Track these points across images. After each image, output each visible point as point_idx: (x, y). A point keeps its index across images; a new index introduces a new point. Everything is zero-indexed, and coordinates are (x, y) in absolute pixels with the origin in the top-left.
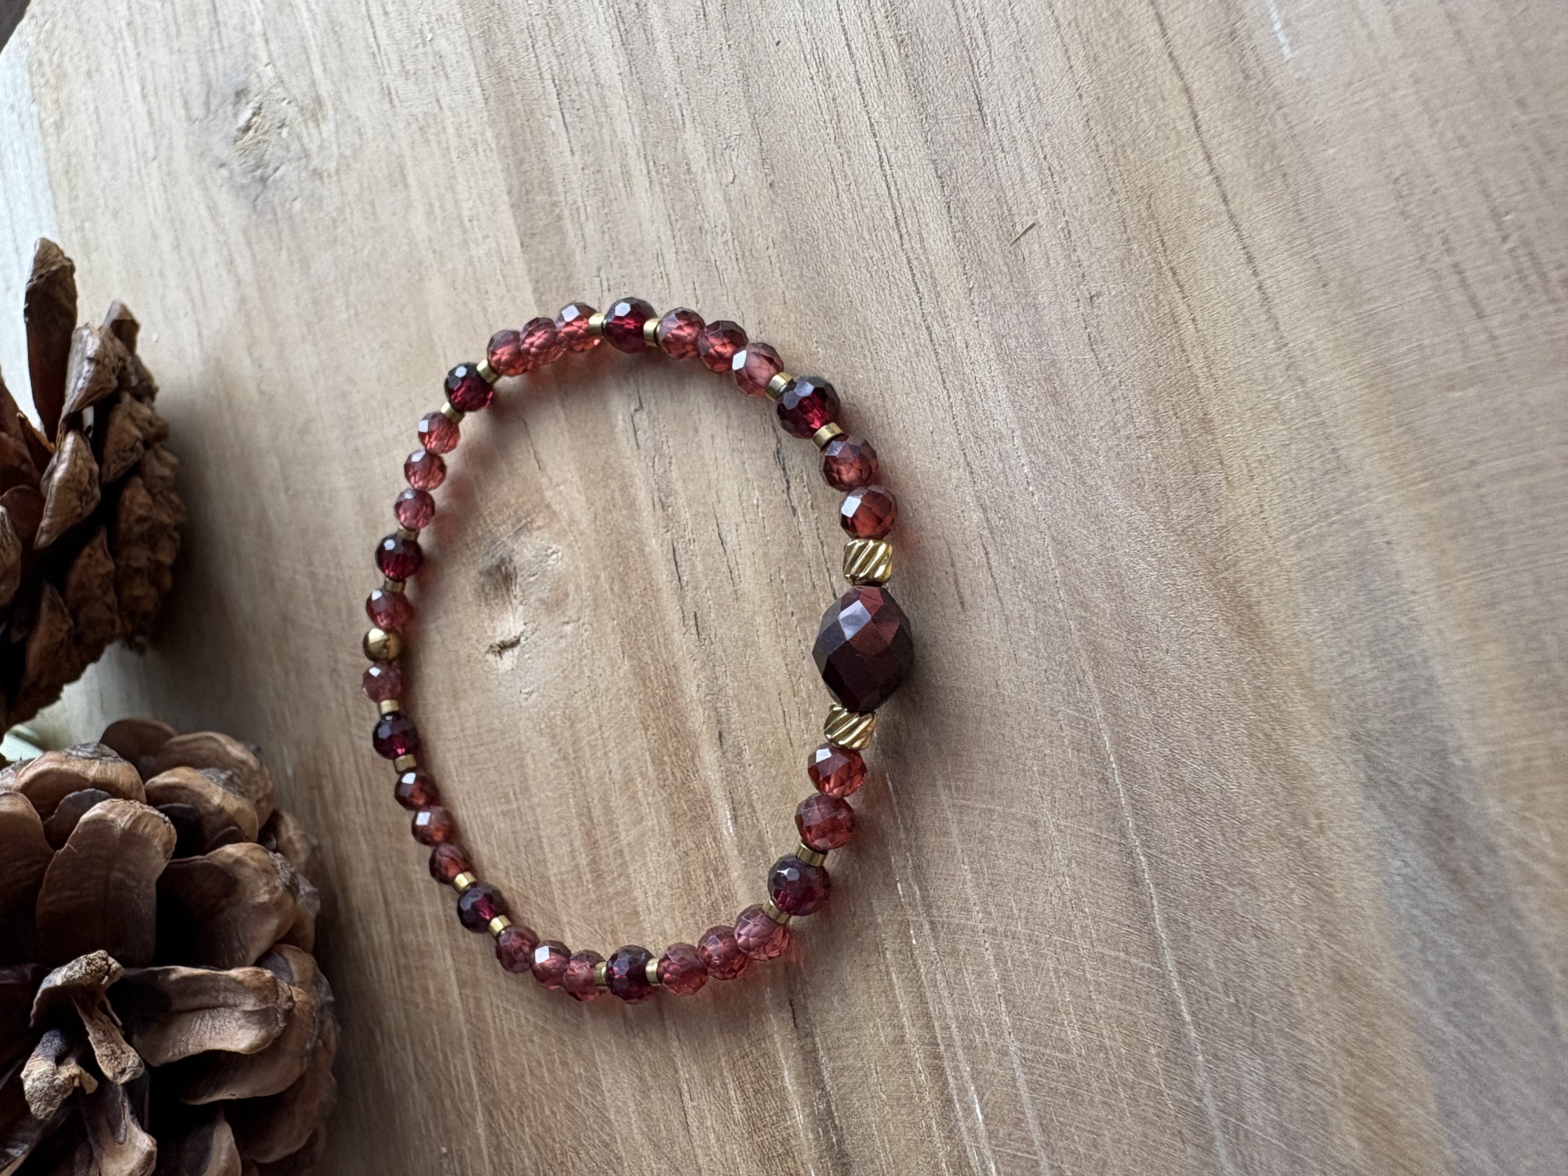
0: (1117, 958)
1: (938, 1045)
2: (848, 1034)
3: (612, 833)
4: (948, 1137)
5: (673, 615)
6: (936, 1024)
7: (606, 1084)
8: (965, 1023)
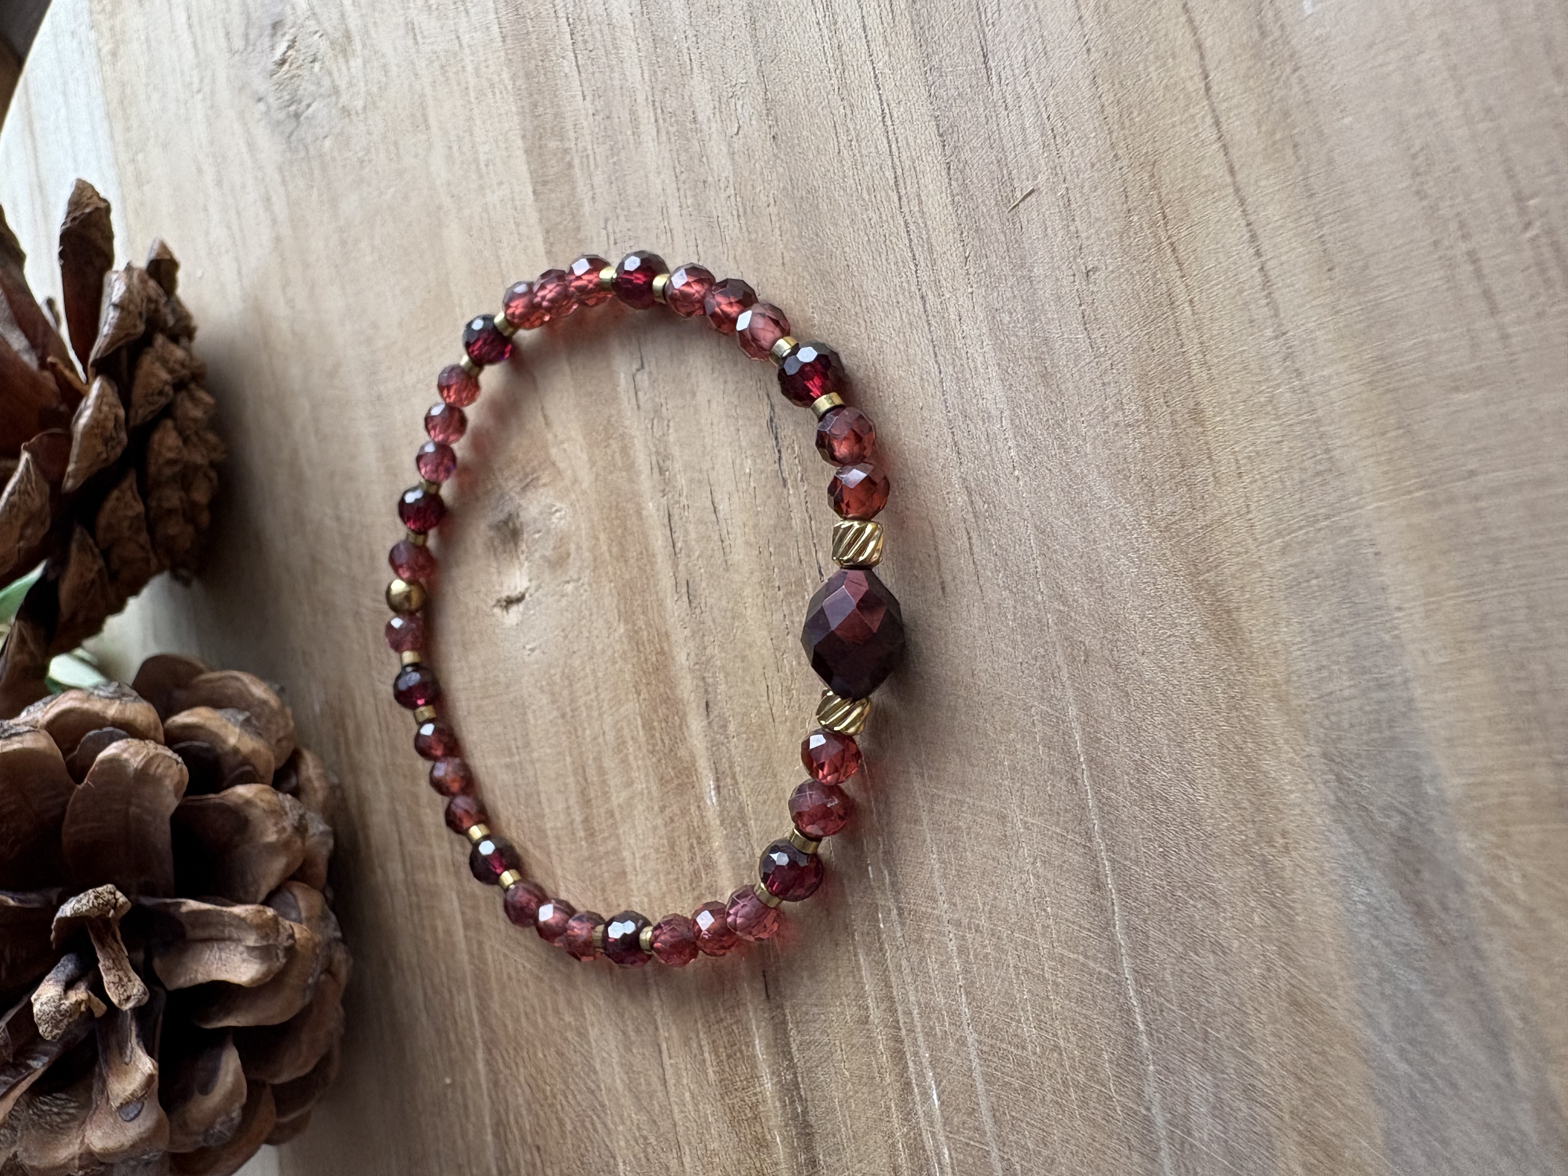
0: (1075, 960)
1: (900, 1029)
2: (815, 1010)
3: (605, 793)
4: (906, 1120)
5: (666, 582)
6: (899, 1008)
7: (593, 1033)
8: (927, 1010)
